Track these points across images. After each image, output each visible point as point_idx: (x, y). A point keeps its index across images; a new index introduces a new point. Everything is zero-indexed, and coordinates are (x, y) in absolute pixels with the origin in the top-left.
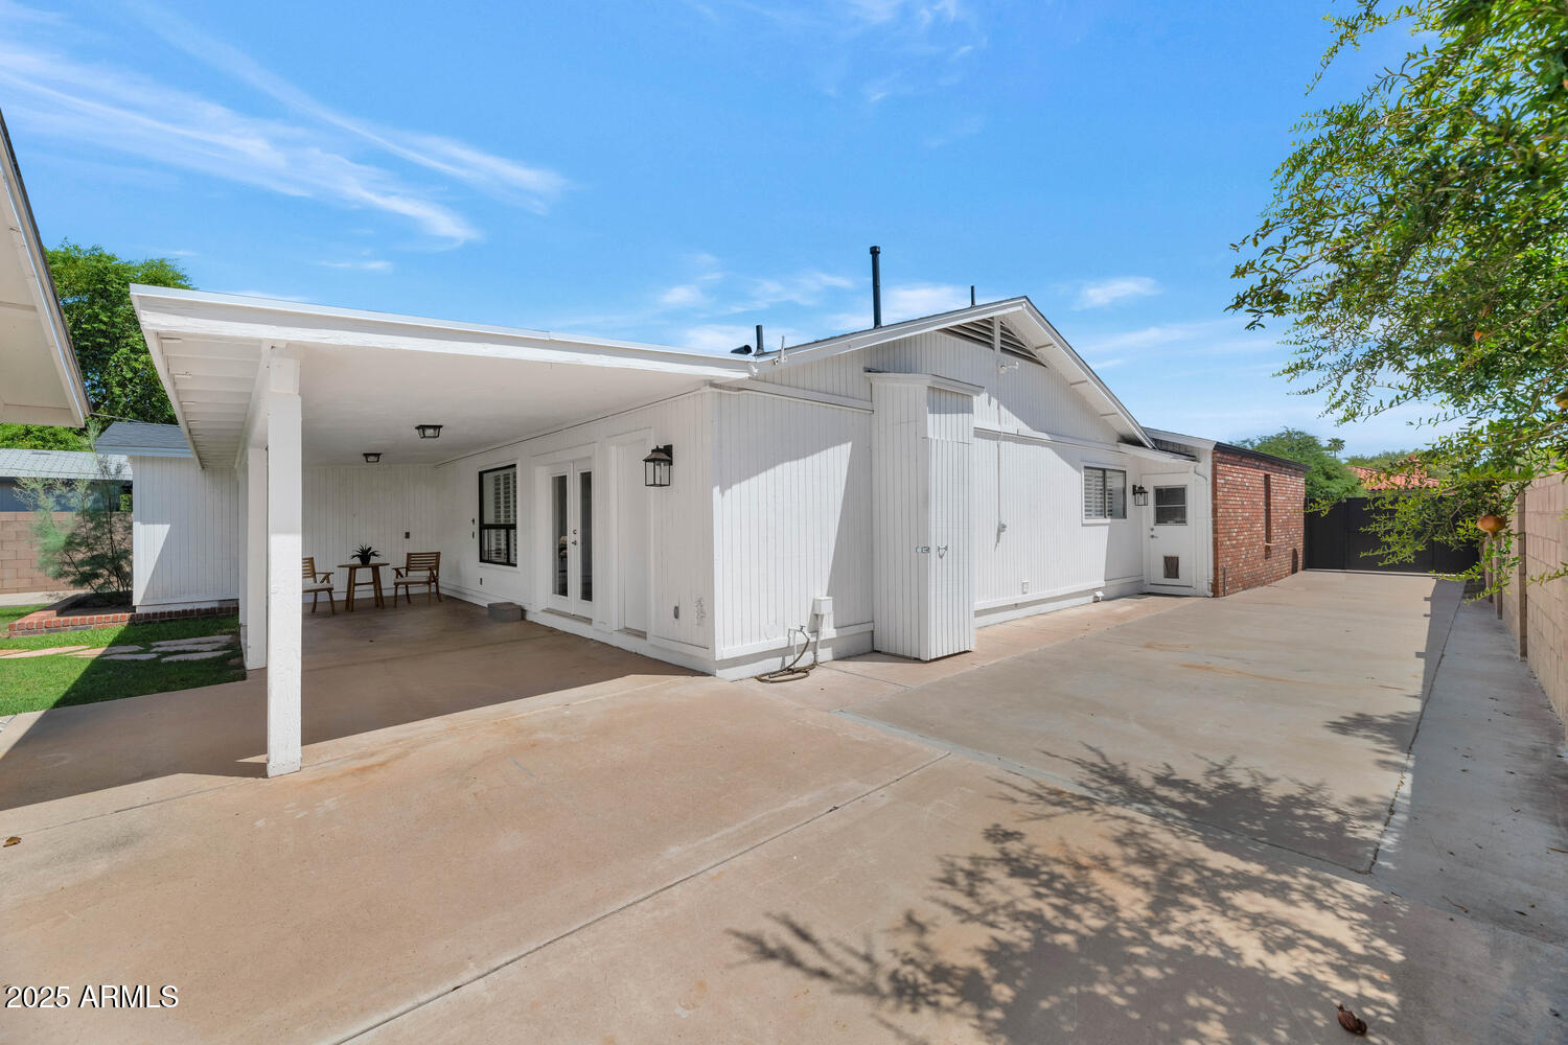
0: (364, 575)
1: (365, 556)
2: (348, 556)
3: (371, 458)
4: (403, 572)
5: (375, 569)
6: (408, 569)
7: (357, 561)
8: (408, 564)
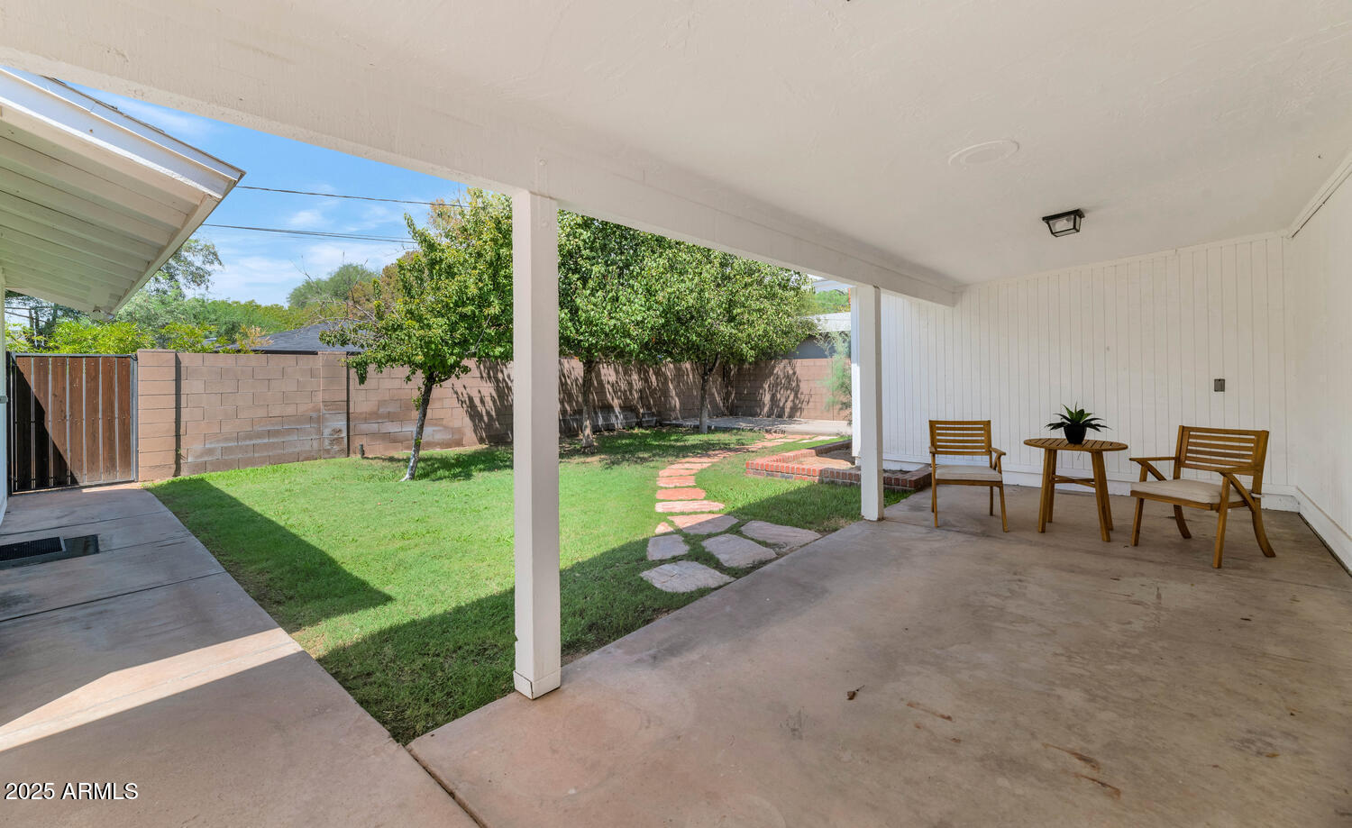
0: (1075, 463)
1: (1076, 428)
2: (1041, 420)
3: (1061, 225)
4: (1166, 469)
5: (1097, 453)
6: (1179, 462)
7: (1060, 434)
8: (1180, 450)
